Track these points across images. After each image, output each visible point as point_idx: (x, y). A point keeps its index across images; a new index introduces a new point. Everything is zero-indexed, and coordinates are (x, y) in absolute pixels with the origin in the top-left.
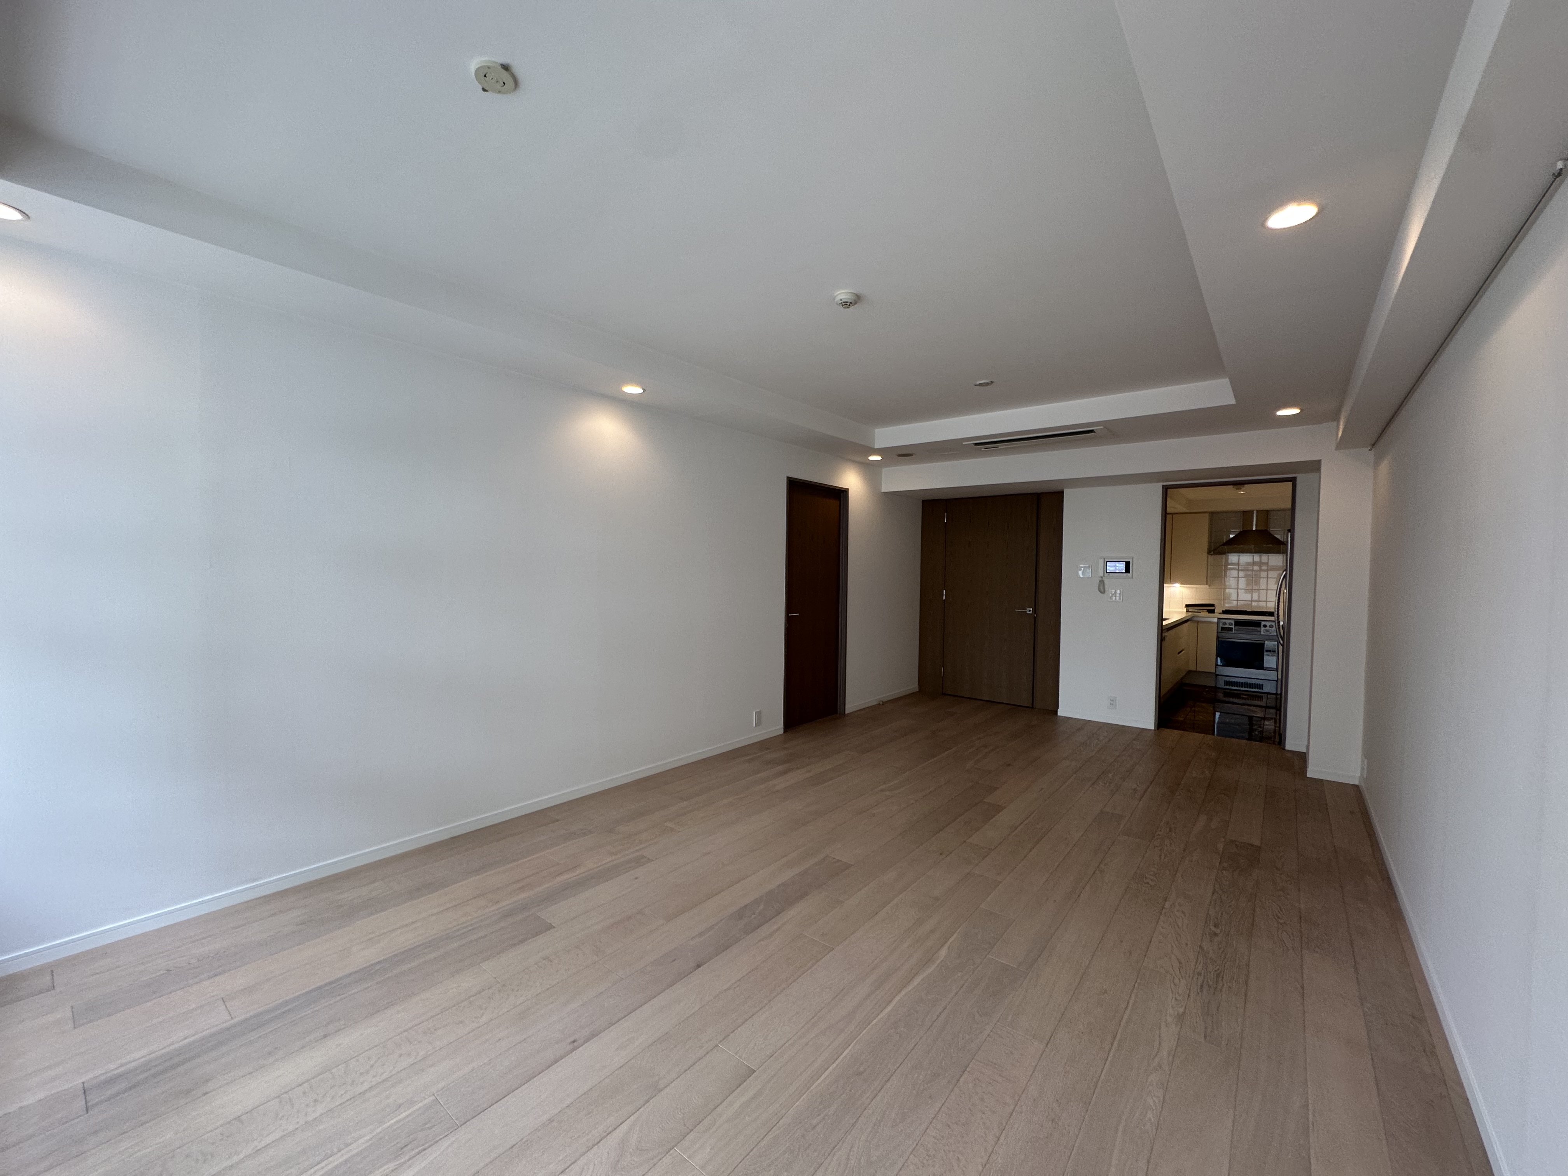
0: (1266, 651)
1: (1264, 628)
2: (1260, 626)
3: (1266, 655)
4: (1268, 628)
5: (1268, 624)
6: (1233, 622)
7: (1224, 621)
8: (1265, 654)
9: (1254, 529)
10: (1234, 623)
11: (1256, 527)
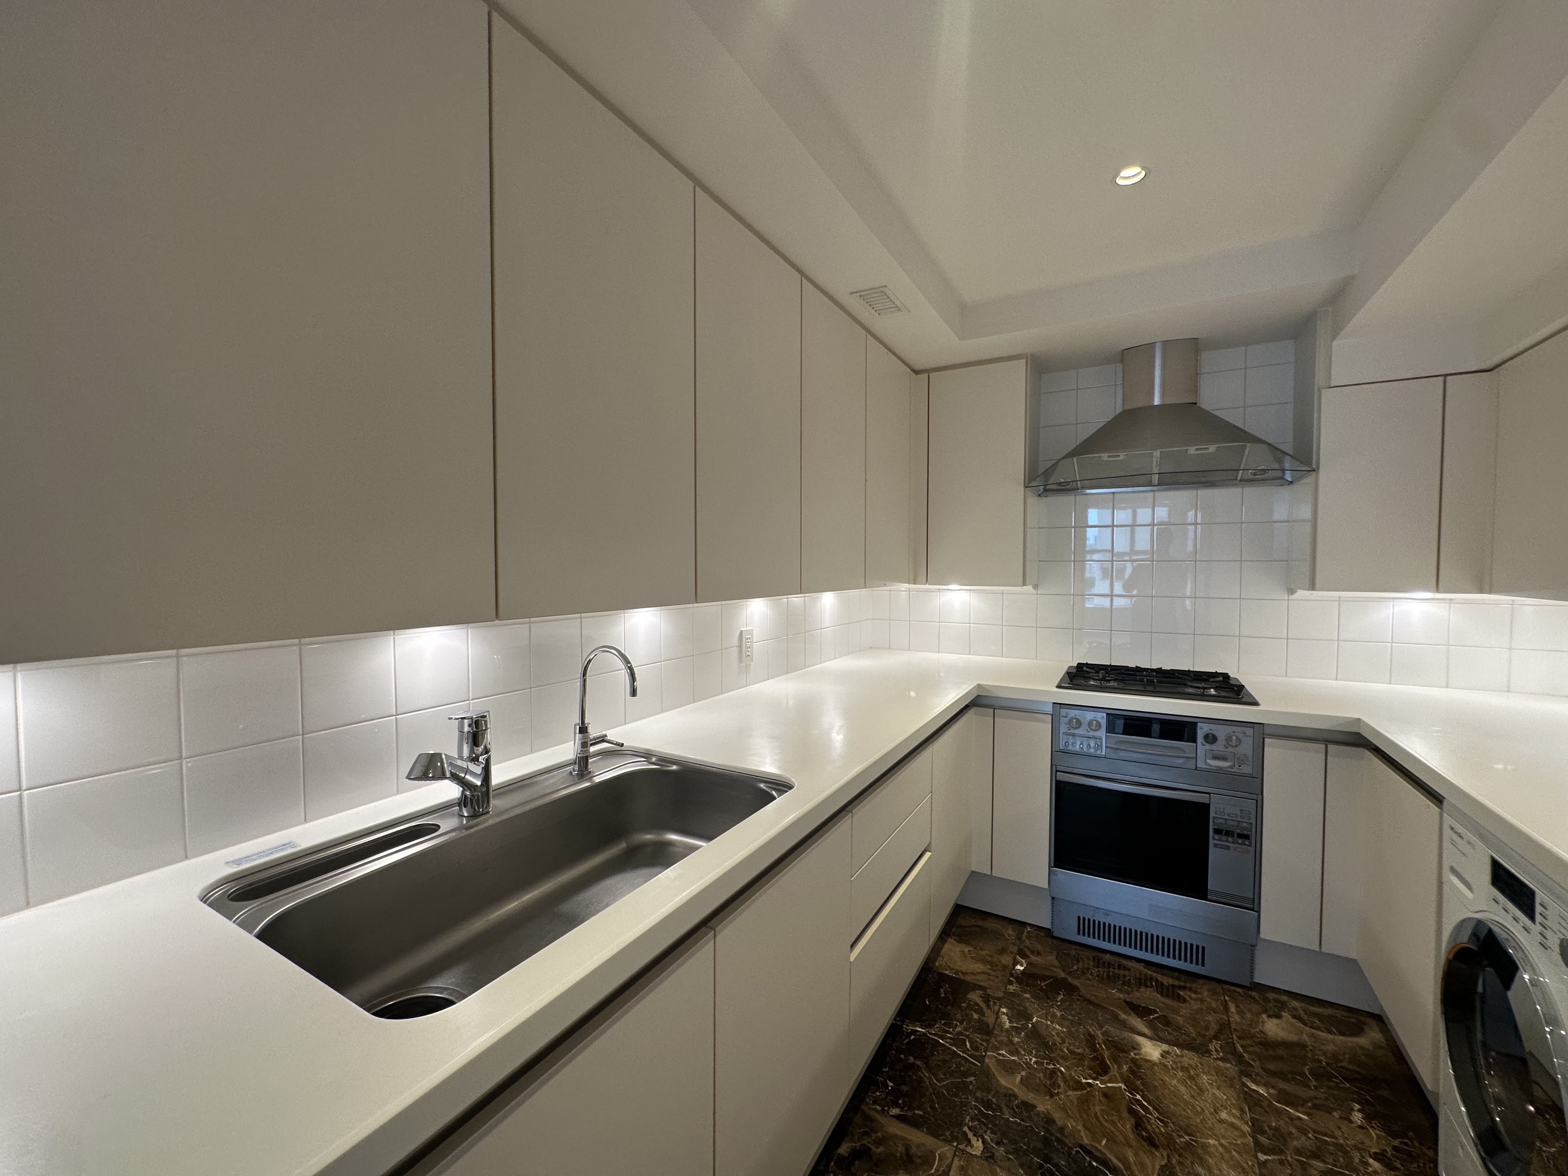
0: (1218, 831)
1: (1208, 746)
2: (1193, 739)
3: (1216, 846)
4: (1219, 747)
5: (1221, 732)
6: (1102, 717)
7: (1073, 713)
8: (1212, 842)
9: (1157, 402)
10: (1104, 722)
11: (1163, 395)
